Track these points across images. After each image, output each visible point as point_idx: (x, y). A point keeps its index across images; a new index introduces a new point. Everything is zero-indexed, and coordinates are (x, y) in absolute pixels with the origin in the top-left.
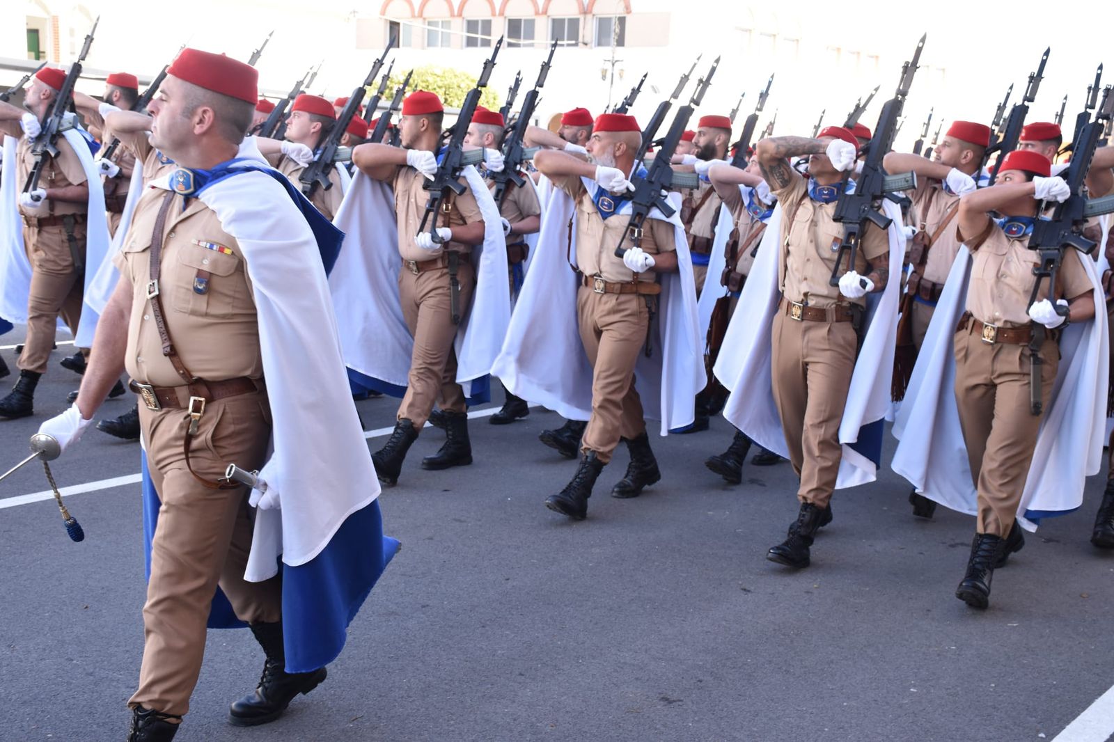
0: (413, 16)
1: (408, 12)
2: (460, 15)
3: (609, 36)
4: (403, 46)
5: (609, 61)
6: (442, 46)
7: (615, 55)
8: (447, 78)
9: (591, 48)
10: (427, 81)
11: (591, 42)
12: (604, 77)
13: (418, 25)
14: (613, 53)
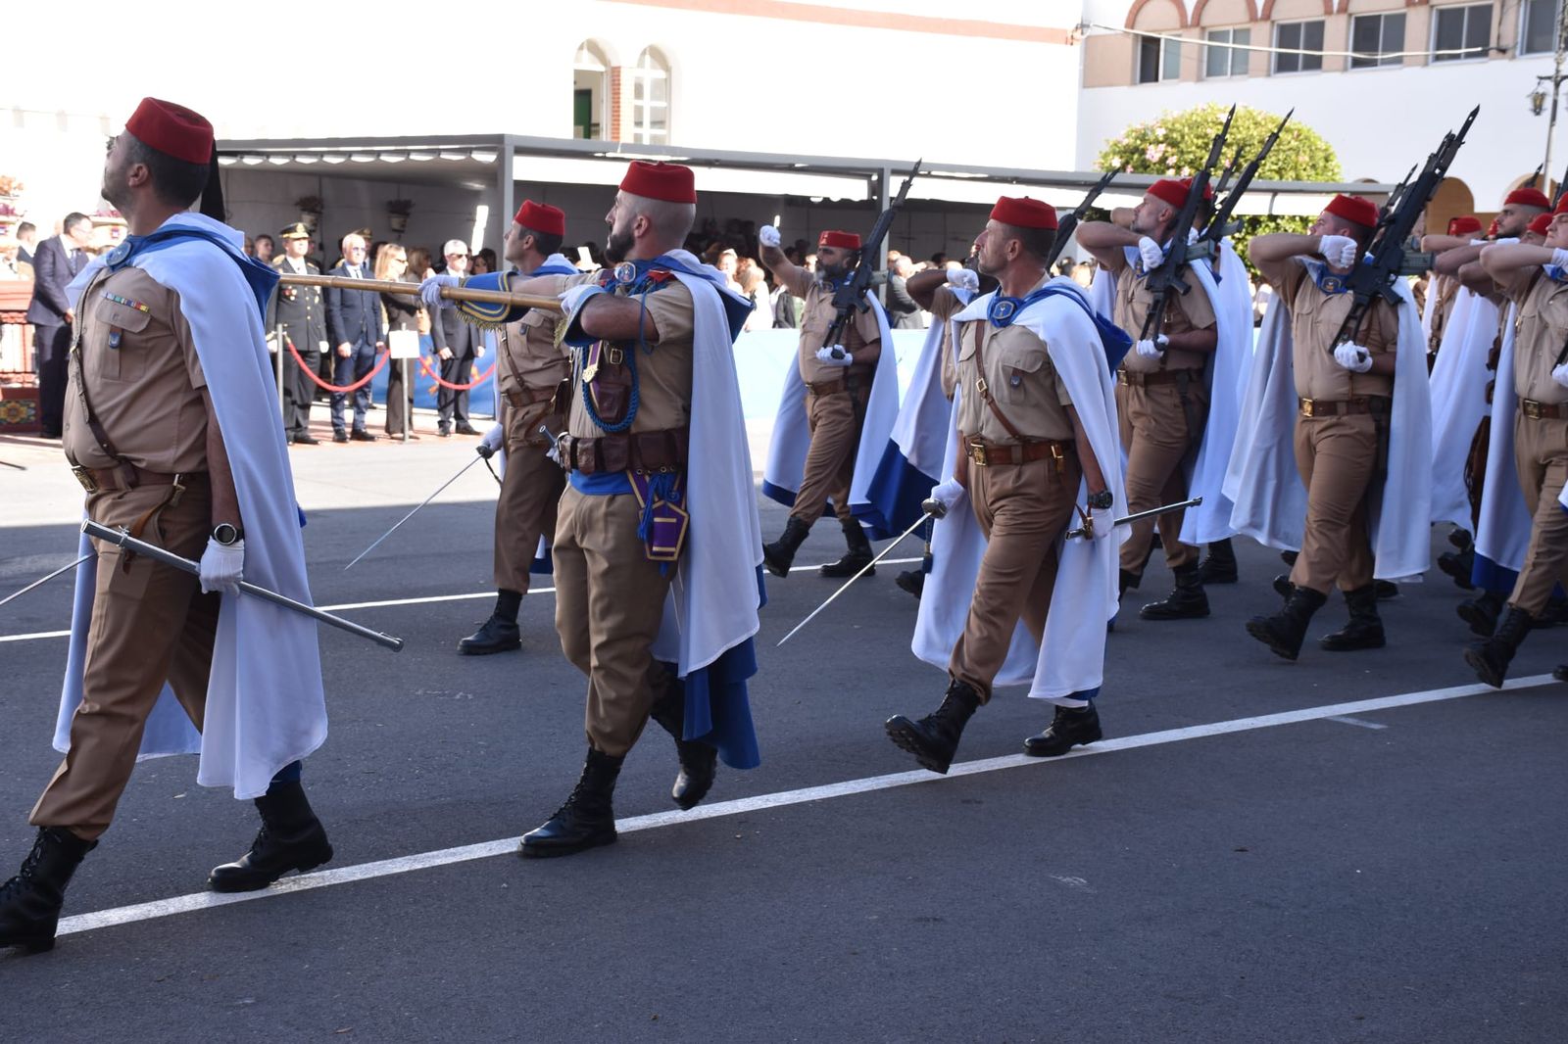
0: (1184, 26)
1: (1175, 21)
2: (1267, 17)
3: (1551, 32)
4: (1164, 78)
5: (1549, 78)
6: (1232, 74)
7: (1562, 67)
8: (1241, 129)
9: (1513, 57)
10: (1206, 135)
11: (1515, 47)
12: (1537, 110)
13: (1192, 40)
14: (1558, 64)
